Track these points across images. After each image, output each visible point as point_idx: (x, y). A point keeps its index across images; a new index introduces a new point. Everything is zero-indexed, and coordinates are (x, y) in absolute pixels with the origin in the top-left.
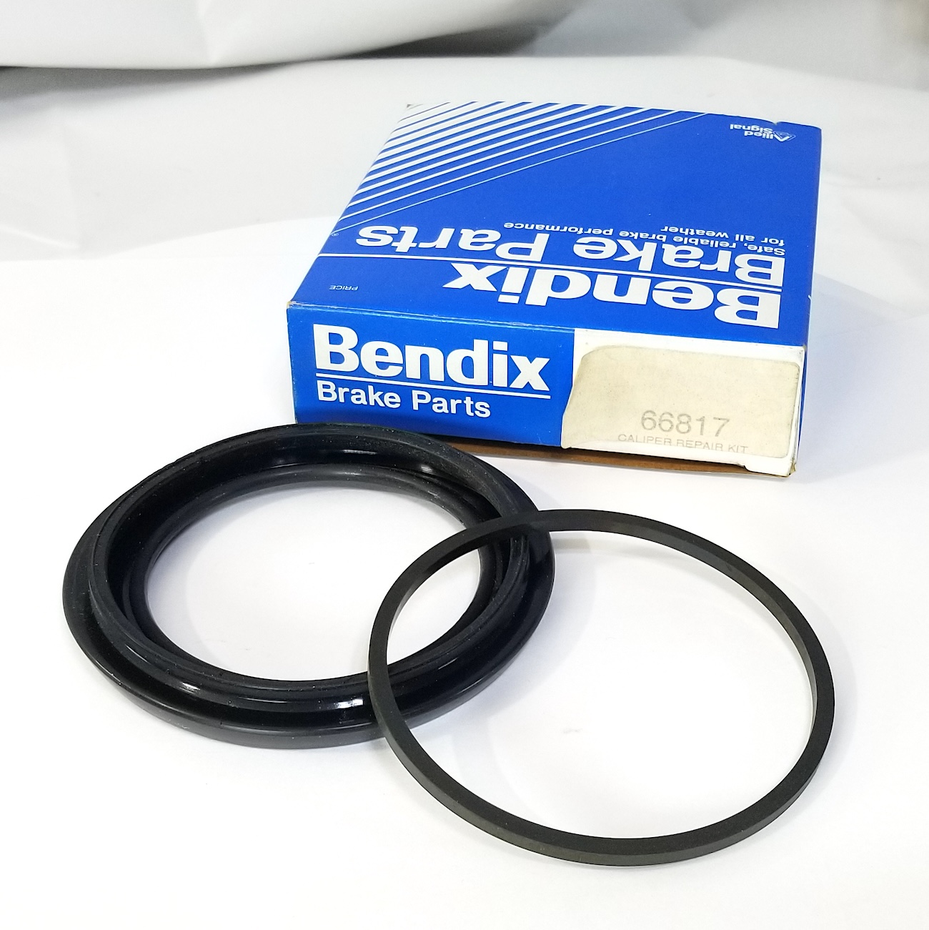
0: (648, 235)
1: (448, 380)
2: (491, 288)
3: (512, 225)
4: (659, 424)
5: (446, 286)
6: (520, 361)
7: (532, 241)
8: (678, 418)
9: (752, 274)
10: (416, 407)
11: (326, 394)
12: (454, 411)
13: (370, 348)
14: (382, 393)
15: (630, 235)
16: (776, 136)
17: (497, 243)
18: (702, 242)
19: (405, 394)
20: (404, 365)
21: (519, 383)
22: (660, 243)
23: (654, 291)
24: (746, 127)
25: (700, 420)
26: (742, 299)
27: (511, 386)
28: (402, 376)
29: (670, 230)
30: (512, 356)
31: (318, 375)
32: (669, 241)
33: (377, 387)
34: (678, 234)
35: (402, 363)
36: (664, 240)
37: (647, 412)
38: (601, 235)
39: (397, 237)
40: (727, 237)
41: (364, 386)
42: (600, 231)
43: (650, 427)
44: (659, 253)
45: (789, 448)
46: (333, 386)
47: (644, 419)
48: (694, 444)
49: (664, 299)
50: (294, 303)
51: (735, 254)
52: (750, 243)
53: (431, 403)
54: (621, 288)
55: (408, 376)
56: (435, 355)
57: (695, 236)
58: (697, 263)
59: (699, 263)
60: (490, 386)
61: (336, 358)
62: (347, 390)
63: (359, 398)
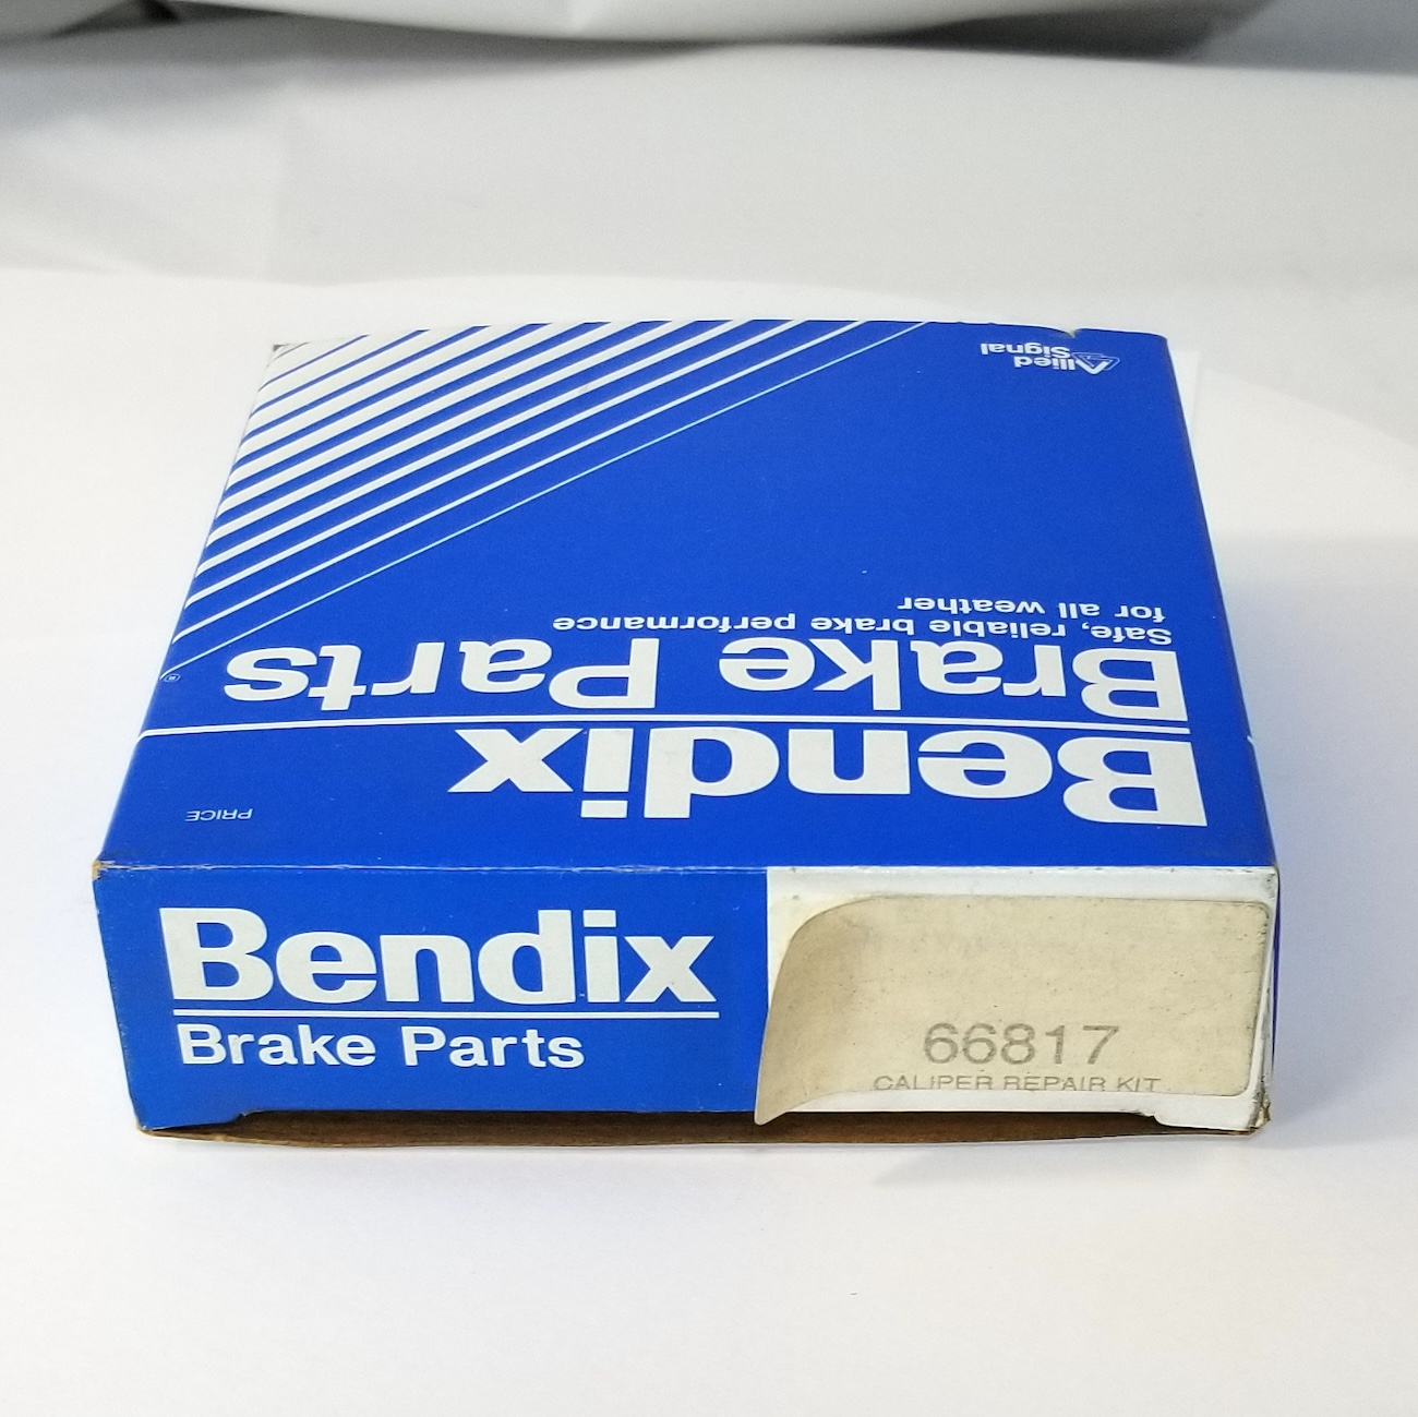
0: (872, 622)
1: (483, 999)
2: (561, 786)
3: (570, 623)
4: (965, 1050)
5: (453, 790)
6: (647, 946)
7: (624, 659)
8: (1006, 1033)
9: (1118, 697)
10: (411, 1059)
11: (198, 1051)
12: (499, 1060)
13: (297, 949)
14: (330, 1037)
15: (835, 624)
16: (1079, 362)
17: (550, 669)
18: (992, 626)
19: (386, 1036)
20: (378, 976)
21: (645, 991)
22: (903, 640)
23: (921, 760)
24: (1015, 348)
25: (1054, 1034)
26: (1116, 761)
27: (628, 1000)
28: (377, 999)
29: (918, 605)
30: (628, 939)
31: (177, 1012)
32: (923, 633)
33: (318, 1027)
34: (936, 613)
35: (374, 971)
36: (910, 630)
37: (937, 1026)
38: (772, 632)
39: (319, 673)
40: (1041, 611)
41: (288, 1028)
42: (768, 623)
43: (943, 1058)
44: (908, 663)
45: (1249, 1074)
46: (214, 1033)
47: (929, 1042)
48: (1041, 1082)
49: (947, 778)
50: (109, 864)
51: (1070, 650)
52: (1092, 621)
53: (447, 1049)
54: (849, 760)
55: (390, 997)
56: (450, 951)
57: (974, 615)
58: (994, 683)
59: (999, 680)
60: (581, 1003)
61: (219, 974)
62: (249, 1038)
63: (277, 1051)
